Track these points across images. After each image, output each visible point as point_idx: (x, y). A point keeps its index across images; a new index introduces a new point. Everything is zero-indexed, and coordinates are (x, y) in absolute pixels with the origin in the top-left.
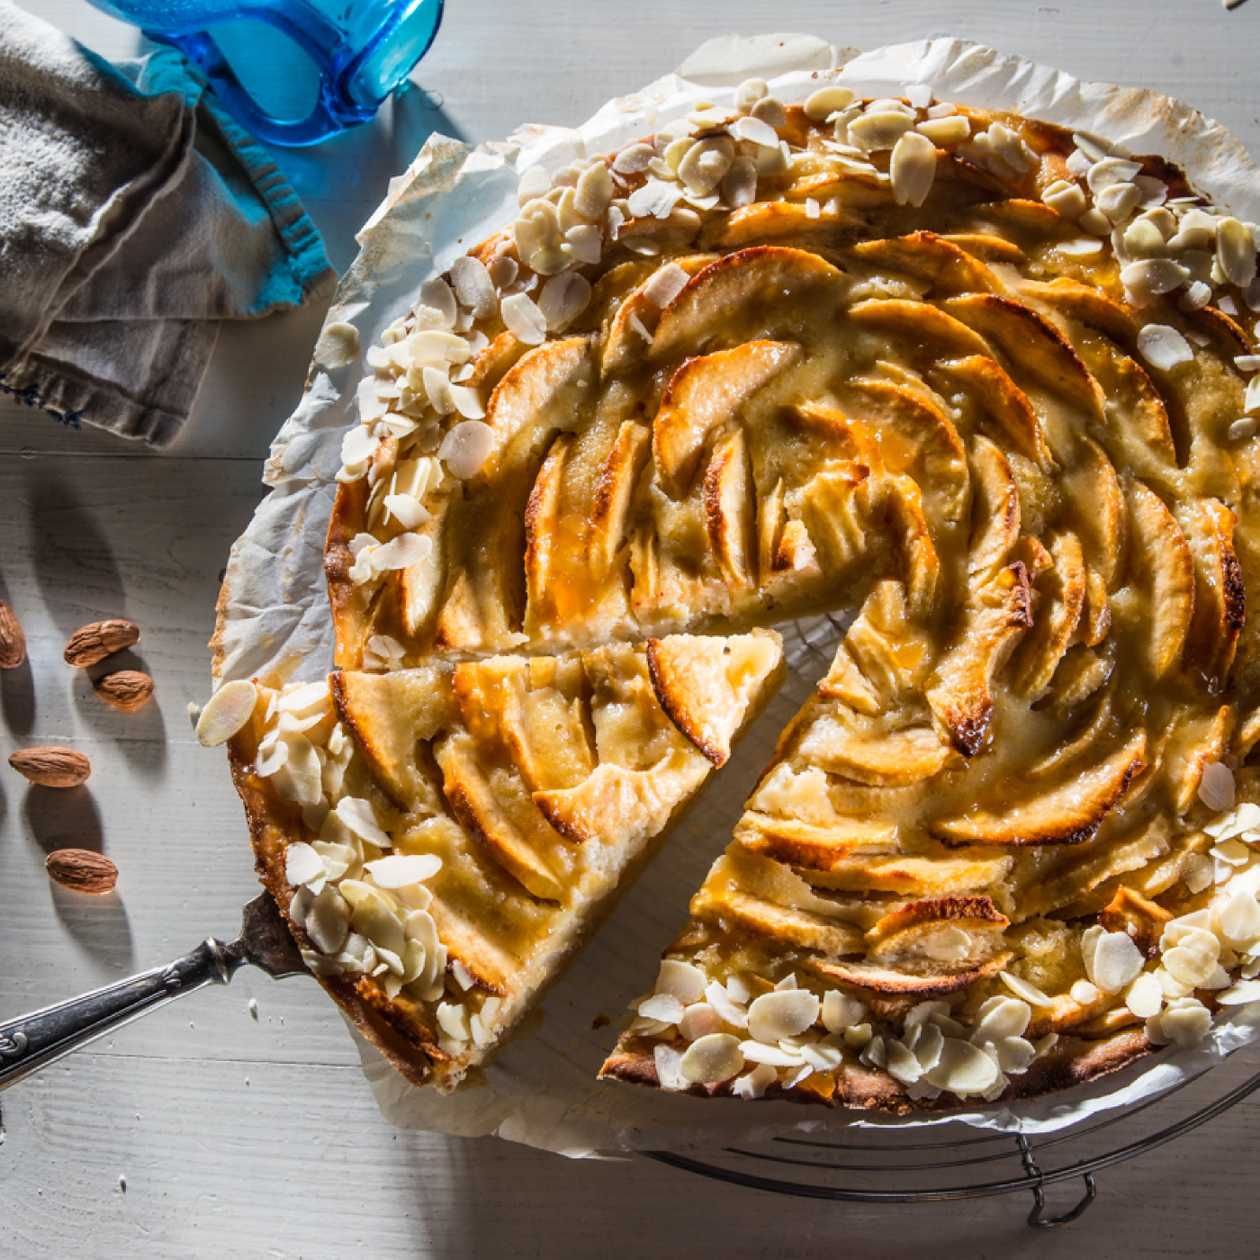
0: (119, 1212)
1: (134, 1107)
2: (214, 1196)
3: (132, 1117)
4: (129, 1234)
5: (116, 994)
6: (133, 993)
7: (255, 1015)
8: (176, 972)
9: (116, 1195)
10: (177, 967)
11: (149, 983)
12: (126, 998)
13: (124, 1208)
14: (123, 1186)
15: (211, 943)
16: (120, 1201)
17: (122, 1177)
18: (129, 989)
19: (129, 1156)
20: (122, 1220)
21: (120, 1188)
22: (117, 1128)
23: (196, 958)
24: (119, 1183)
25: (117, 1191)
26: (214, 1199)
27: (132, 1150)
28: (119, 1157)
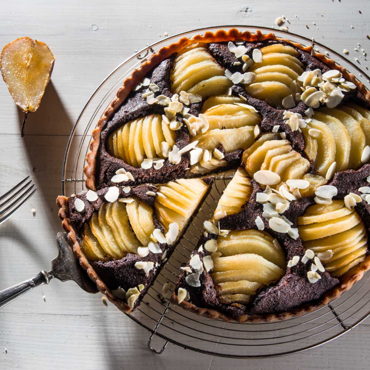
0: (5, 359)
1: (9, 328)
2: (33, 354)
3: (8, 331)
4: (8, 366)
5: (16, 288)
6: (21, 288)
7: (45, 300)
8: (33, 281)
9: (4, 354)
10: (33, 280)
11: (25, 285)
12: (19, 290)
13: (6, 358)
14: (6, 351)
15: (43, 272)
16: (5, 356)
17: (6, 349)
18: (19, 287)
19: (8, 343)
20: (6, 362)
21: (5, 352)
22: (4, 334)
23: (39, 277)
24: (5, 351)
25: (4, 353)
26: (33, 355)
27: (8, 341)
28: (5, 343)
